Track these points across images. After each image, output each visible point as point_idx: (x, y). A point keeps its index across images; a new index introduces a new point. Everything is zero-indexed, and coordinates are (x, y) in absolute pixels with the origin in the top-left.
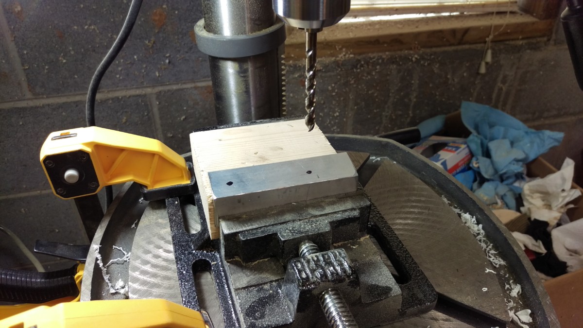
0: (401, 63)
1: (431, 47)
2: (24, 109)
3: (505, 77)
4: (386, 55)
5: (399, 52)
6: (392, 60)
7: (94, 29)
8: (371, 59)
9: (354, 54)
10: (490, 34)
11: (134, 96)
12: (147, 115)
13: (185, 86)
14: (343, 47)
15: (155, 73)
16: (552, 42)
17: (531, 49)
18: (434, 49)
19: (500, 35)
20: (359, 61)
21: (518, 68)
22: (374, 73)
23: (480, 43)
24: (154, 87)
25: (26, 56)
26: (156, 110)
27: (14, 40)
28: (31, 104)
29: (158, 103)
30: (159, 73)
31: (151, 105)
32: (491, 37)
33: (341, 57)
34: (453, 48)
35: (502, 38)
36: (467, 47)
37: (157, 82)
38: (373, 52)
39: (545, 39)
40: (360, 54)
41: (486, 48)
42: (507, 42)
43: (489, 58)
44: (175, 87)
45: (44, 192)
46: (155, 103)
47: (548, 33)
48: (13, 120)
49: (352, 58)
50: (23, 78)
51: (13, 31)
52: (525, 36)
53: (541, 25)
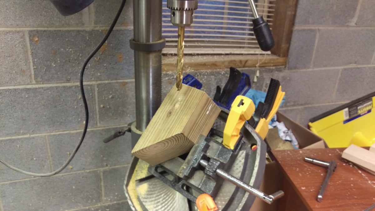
0: (216, 75)
2: (29, 89)
4: (209, 71)
5: (215, 70)
6: (212, 74)
7: (71, 51)
8: (202, 72)
10: (257, 63)
11: (86, 85)
12: (92, 95)
13: (112, 81)
14: (189, 66)
15: (98, 74)
16: (287, 68)
17: (277, 71)
19: (262, 64)
20: (196, 73)
22: (203, 80)
23: (253, 67)
24: (97, 81)
25: (35, 62)
26: (96, 93)
27: (32, 54)
28: (34, 86)
29: (98, 89)
30: (100, 74)
31: (94, 90)
32: (258, 64)
33: (188, 71)
34: (241, 69)
36: (246, 68)
37: (98, 79)
38: (203, 70)
39: (284, 66)
40: (197, 70)
41: (256, 69)
42: (266, 67)
43: (258, 74)
44: (107, 82)
45: (32, 136)
46: (96, 89)
47: (285, 64)
48: (23, 95)
49: (193, 71)
50: (33, 73)
51: (32, 50)
52: (274, 65)
53: (281, 60)
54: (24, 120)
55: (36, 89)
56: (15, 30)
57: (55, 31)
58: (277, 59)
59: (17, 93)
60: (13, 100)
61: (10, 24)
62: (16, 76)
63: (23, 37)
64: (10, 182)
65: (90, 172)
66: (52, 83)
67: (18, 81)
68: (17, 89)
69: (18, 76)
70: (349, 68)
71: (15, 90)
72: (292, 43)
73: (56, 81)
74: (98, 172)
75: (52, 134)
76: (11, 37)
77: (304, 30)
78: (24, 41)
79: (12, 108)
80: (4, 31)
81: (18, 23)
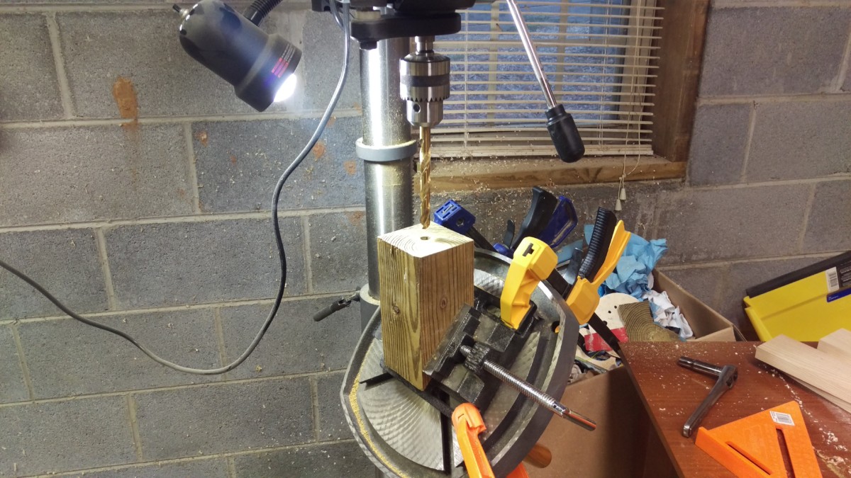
1: (566, 184)
2: (191, 224)
3: (644, 216)
4: (521, 190)
7: (263, 156)
8: (507, 193)
9: (491, 189)
10: (622, 174)
11: (289, 217)
12: (298, 236)
13: (335, 211)
14: (481, 181)
15: (310, 197)
16: (687, 183)
17: (667, 189)
18: (569, 186)
19: (633, 174)
20: (496, 195)
21: (656, 208)
23: (615, 182)
24: (308, 210)
25: (202, 177)
26: (307, 232)
27: (195, 163)
28: (199, 219)
29: (310, 225)
30: (314, 197)
31: (303, 226)
32: (624, 176)
33: (478, 190)
34: (587, 185)
35: (636, 178)
36: (601, 184)
37: (312, 205)
38: (509, 187)
39: (680, 180)
40: (496, 188)
41: (620, 186)
42: (642, 182)
43: (623, 196)
44: (327, 211)
45: (193, 307)
46: (307, 225)
47: (681, 174)
48: (180, 233)
49: (489, 191)
50: (197, 195)
51: (196, 155)
52: (659, 177)
53: (674, 166)
54: (181, 279)
55: (202, 223)
56: (169, 123)
57: (236, 121)
58: (666, 165)
59: (170, 230)
60: (163, 243)
61: (161, 111)
62: (169, 201)
63: (182, 134)
64: (153, 390)
65: (294, 379)
66: (229, 214)
67: (172, 209)
68: (171, 224)
69: (173, 200)
70: (833, 182)
71: (167, 224)
72: (695, 131)
73: (236, 209)
74: (310, 380)
75: (228, 305)
76: (163, 133)
77: (721, 106)
78: (184, 140)
79: (160, 257)
80: (151, 125)
81: (174, 110)
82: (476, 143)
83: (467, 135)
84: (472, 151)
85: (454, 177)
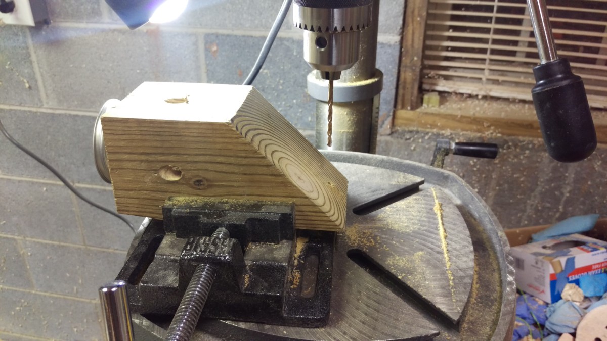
4: (538, 141)
14: (492, 125)
33: (487, 134)
49: (499, 137)
51: (208, 65)
56: (186, 32)
57: (244, 36)
63: (196, 43)
76: (180, 42)
78: (197, 50)
80: (170, 33)
81: (190, 21)
82: (496, 82)
83: (486, 72)
84: (490, 90)
85: (462, 116)
